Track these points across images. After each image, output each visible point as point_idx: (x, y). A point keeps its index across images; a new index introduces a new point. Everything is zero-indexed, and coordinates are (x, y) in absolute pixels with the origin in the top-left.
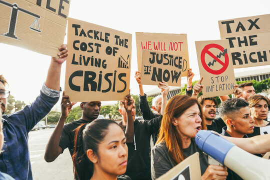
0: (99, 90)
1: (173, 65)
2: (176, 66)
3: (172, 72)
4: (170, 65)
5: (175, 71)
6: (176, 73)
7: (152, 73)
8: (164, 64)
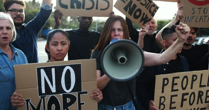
0: (83, 8)
1: (147, 9)
2: (150, 11)
3: (144, 14)
4: (146, 7)
5: (147, 15)
6: (147, 17)
7: (127, 3)
8: (141, 3)
